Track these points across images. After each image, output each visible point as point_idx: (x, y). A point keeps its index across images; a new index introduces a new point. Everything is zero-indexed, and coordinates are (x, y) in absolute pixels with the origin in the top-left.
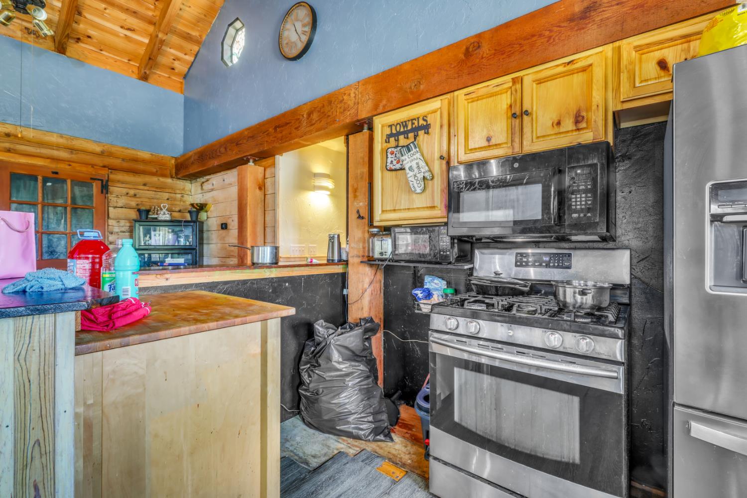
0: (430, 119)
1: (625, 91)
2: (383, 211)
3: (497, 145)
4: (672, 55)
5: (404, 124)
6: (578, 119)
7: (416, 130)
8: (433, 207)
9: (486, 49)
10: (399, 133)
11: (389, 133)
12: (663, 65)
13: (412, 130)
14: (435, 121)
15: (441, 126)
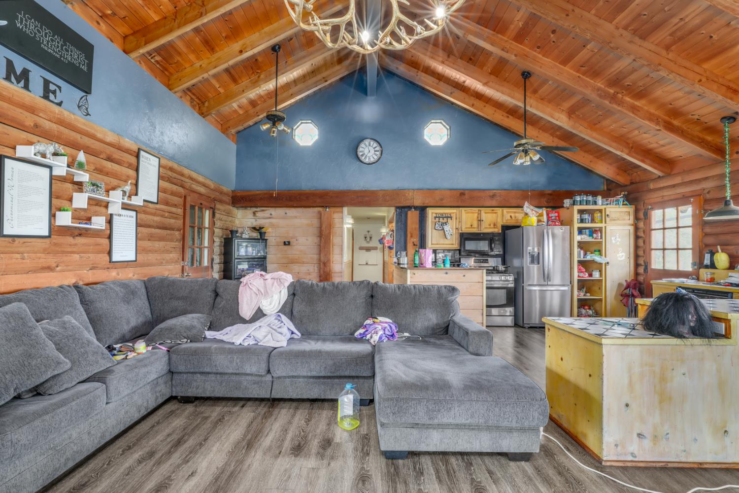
0: (452, 215)
1: (504, 222)
2: (432, 244)
3: (474, 228)
4: (513, 215)
5: (442, 214)
6: (494, 225)
7: (447, 217)
8: (453, 244)
9: (466, 196)
10: (439, 217)
11: (435, 215)
12: (511, 217)
13: (445, 217)
14: (454, 216)
15: (456, 218)
